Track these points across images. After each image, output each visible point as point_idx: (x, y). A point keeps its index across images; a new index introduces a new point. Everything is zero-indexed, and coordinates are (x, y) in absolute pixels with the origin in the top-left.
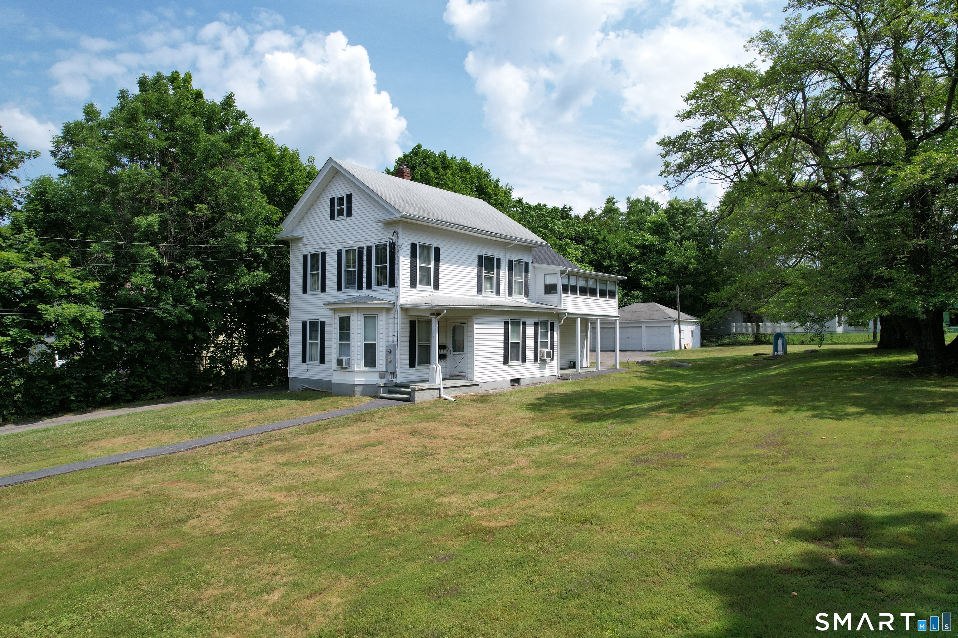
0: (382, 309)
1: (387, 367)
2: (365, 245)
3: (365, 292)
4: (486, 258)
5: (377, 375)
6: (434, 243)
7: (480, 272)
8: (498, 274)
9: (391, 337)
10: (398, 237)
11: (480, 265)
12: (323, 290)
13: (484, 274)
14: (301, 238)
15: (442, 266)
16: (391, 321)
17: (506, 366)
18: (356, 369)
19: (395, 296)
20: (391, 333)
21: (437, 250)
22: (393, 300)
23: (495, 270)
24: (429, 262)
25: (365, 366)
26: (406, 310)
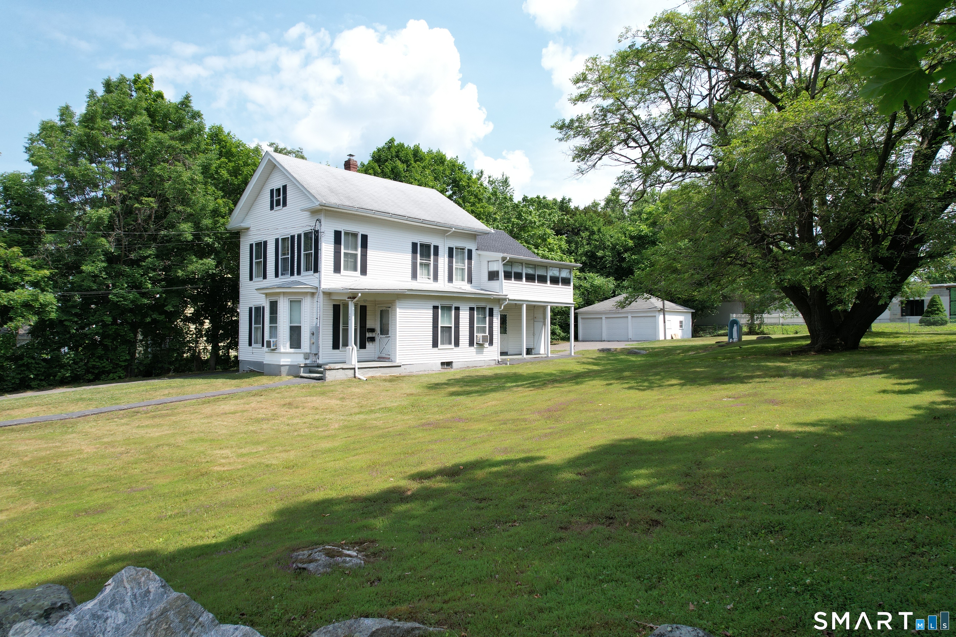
0: (306, 293)
1: (311, 349)
2: (295, 233)
3: (296, 278)
4: (422, 245)
5: (302, 356)
6: (361, 230)
7: (414, 259)
8: (436, 261)
9: (315, 320)
10: (321, 225)
11: (414, 251)
12: (265, 277)
13: (419, 261)
14: (248, 229)
15: (370, 252)
16: (315, 304)
17: (436, 349)
18: (282, 350)
19: (318, 282)
20: (315, 316)
21: (365, 238)
22: (317, 285)
23: (432, 257)
24: (356, 249)
25: (291, 348)
26: (328, 294)
